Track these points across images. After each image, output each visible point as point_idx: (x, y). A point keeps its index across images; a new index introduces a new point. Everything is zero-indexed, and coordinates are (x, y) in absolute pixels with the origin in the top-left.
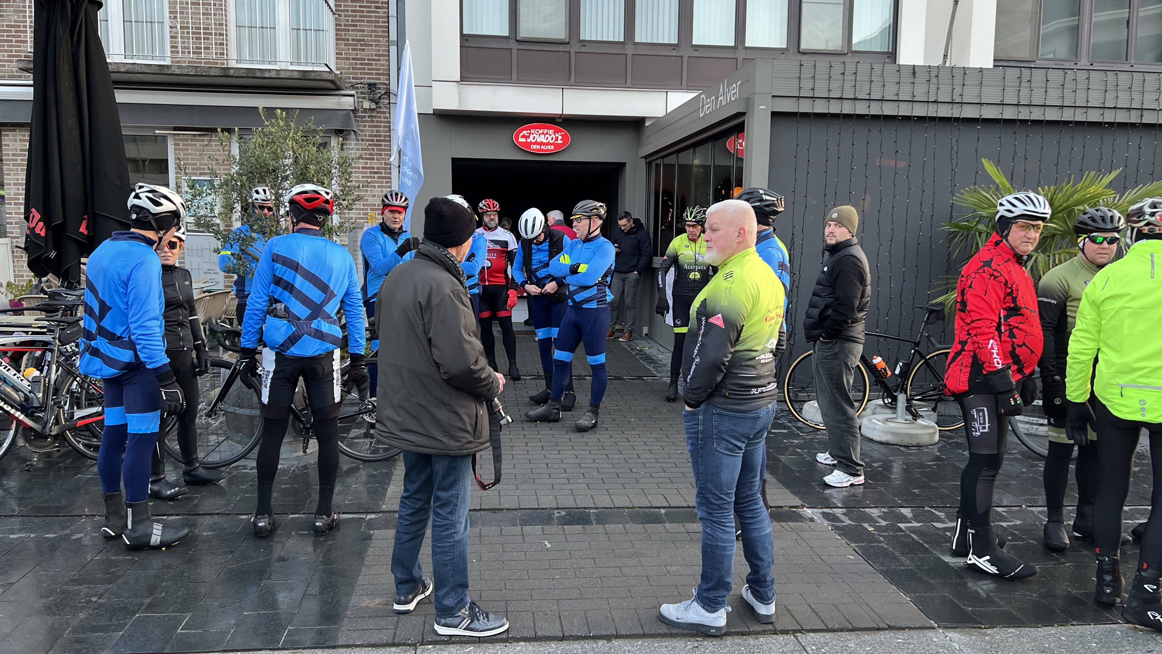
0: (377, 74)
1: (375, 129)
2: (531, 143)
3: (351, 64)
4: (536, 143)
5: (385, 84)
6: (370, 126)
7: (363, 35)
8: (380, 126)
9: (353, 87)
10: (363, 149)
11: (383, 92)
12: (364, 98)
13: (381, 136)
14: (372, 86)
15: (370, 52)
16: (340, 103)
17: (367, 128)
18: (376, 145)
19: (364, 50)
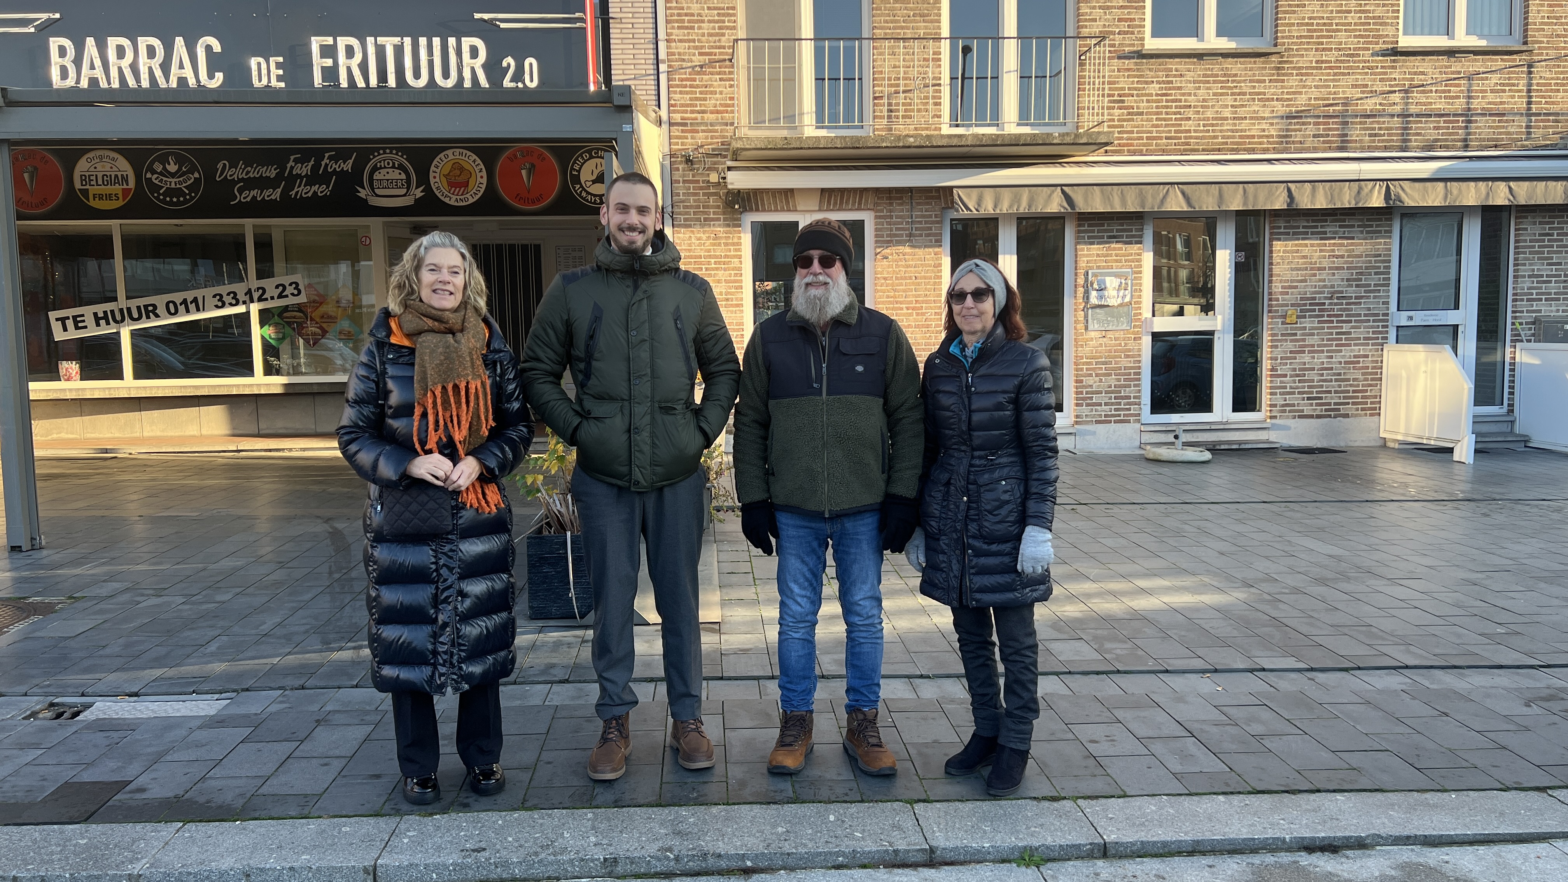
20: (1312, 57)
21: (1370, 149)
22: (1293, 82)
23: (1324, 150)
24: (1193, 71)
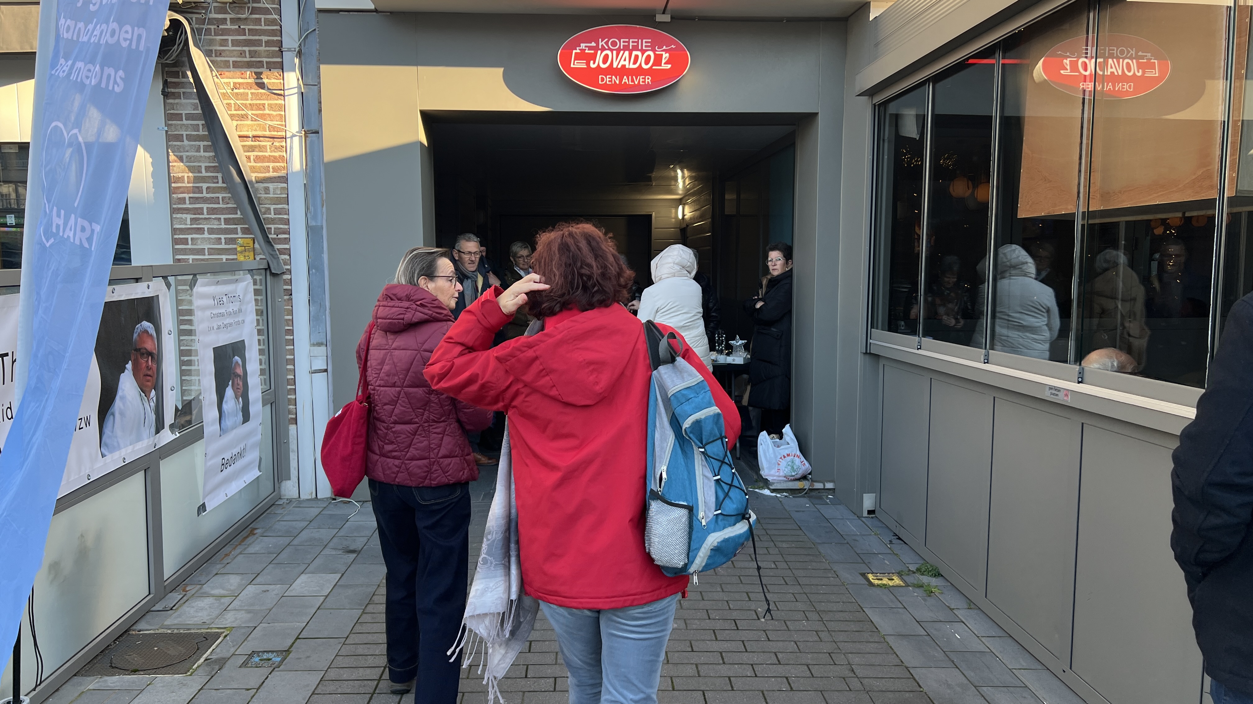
1: (246, 49)
2: (599, 71)
4: (611, 70)
6: (235, 43)
8: (258, 43)
17: (230, 48)
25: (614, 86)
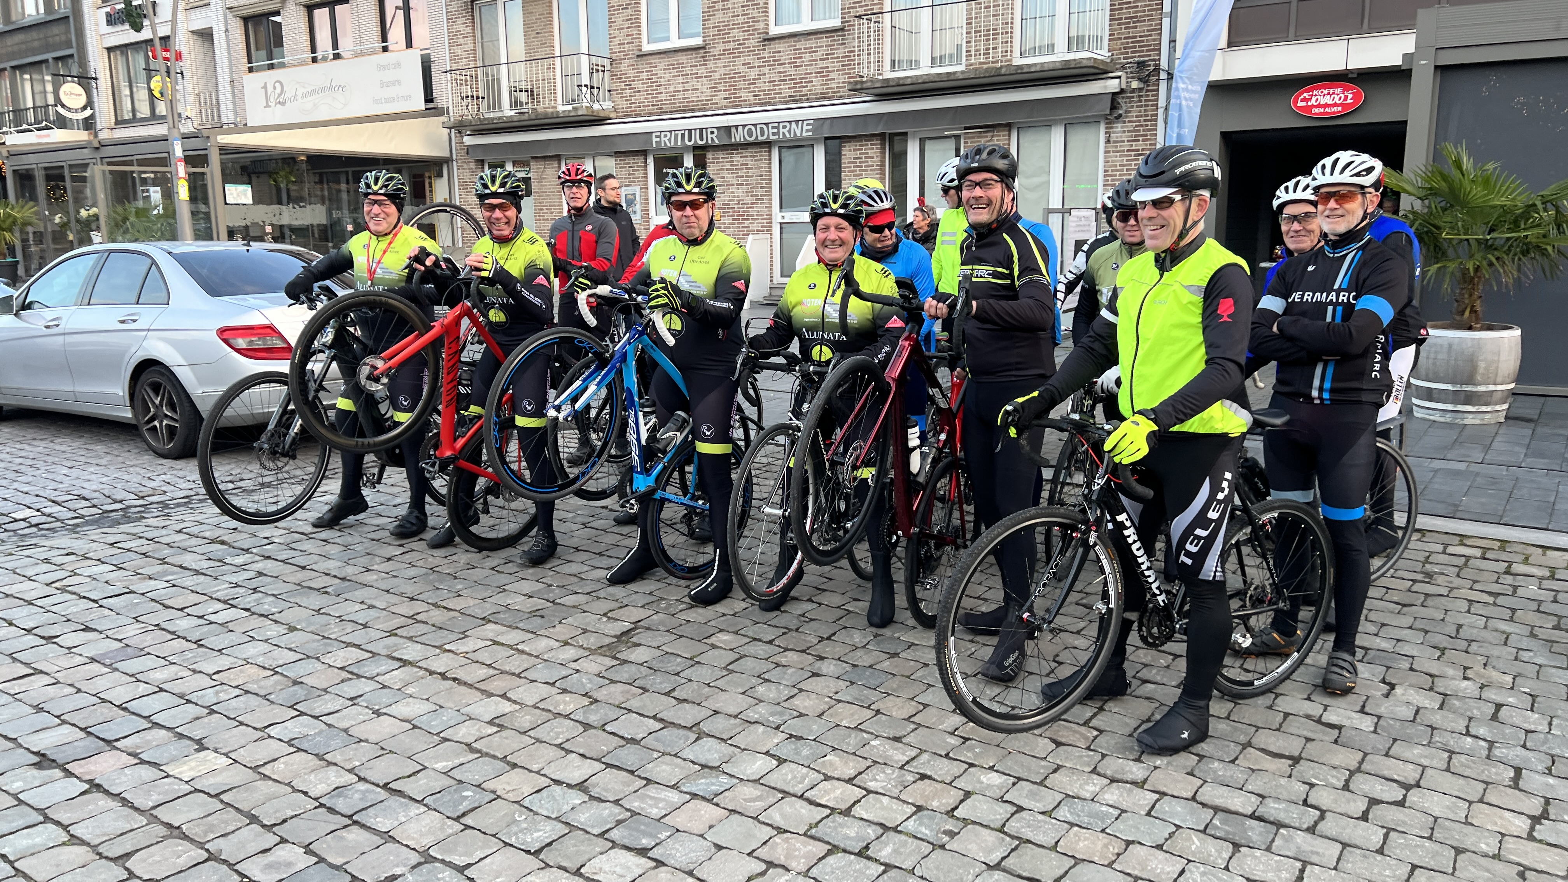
0: (1148, 51)
1: (1142, 109)
2: (1313, 106)
3: (1122, 44)
4: (1319, 106)
5: (1154, 60)
6: (1137, 107)
7: (1136, 12)
8: (1147, 106)
9: (1123, 68)
10: (1129, 131)
11: (1152, 68)
12: (1133, 78)
13: (1147, 115)
14: (1141, 65)
15: (1143, 27)
16: (1106, 87)
17: (1135, 109)
18: (1141, 126)
19: (1136, 27)
20: (721, 47)
21: (755, 105)
22: (711, 65)
23: (730, 107)
24: (661, 64)
25: (1321, 113)
